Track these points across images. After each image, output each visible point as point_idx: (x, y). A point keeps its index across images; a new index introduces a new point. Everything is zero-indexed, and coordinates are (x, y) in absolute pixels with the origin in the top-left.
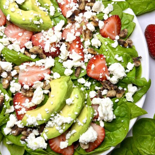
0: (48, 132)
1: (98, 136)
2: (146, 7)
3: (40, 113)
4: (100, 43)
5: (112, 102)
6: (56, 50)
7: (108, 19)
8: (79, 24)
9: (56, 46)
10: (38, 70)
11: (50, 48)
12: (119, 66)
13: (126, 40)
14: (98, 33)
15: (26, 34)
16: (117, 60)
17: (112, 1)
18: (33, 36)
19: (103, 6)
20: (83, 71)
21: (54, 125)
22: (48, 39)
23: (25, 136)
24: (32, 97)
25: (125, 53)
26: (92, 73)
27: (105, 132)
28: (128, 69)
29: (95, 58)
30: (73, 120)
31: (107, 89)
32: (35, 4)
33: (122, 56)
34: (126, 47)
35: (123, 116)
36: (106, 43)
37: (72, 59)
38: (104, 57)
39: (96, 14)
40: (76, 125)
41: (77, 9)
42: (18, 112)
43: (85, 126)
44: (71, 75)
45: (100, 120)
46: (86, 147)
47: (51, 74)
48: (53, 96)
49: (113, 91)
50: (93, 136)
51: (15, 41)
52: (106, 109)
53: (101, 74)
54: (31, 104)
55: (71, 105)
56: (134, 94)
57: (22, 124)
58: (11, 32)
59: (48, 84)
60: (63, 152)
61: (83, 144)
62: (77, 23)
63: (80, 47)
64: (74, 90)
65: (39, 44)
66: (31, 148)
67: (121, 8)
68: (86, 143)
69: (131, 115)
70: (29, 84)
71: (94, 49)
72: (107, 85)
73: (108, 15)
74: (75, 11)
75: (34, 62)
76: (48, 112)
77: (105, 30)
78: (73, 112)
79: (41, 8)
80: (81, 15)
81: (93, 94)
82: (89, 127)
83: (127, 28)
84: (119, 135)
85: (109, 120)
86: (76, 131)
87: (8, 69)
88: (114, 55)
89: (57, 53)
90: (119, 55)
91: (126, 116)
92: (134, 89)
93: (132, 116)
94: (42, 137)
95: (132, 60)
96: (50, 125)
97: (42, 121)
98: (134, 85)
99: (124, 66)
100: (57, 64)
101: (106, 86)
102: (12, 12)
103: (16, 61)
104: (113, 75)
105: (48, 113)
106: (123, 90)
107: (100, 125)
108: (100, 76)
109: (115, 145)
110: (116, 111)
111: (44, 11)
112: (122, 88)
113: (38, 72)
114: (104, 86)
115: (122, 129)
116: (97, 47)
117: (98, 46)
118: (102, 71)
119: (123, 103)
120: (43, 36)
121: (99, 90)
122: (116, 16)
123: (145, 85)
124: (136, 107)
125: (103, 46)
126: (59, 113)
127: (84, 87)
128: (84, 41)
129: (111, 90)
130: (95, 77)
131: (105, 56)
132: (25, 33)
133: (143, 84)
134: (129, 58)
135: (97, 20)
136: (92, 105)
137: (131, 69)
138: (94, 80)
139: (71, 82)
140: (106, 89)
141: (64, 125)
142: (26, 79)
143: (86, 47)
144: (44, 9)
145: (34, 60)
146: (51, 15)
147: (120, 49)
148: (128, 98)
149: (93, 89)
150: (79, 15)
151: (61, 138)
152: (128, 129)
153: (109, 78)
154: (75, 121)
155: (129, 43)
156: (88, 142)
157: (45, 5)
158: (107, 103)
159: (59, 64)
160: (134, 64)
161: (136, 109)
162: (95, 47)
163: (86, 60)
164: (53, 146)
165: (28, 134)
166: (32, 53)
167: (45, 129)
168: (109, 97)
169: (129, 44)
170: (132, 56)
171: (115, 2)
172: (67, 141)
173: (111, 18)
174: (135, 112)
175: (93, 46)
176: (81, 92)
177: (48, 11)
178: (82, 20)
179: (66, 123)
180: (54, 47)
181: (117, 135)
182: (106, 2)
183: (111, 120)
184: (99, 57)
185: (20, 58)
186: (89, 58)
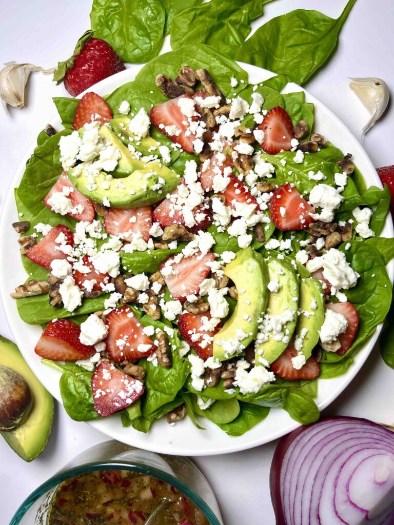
0: (263, 352)
1: (347, 319)
2: (311, 62)
3: (239, 328)
4: (272, 166)
5: (341, 252)
6: (205, 215)
7: (264, 120)
8: (221, 153)
9: (203, 209)
10: (193, 262)
11: (194, 217)
12: (325, 188)
13: (310, 140)
14: (259, 153)
15: (141, 214)
16: (315, 181)
17: (254, 85)
18: (155, 212)
19: (245, 103)
20: (267, 228)
21: (268, 336)
22: (183, 205)
23: (229, 379)
24: (209, 310)
25: (322, 163)
26: (286, 222)
27: (354, 308)
28: (340, 186)
29: (279, 197)
30: (296, 313)
31: (322, 236)
32: (133, 158)
33: (320, 170)
34: (317, 151)
35: (370, 266)
36: (283, 162)
37: (239, 217)
38: (292, 187)
39: (240, 122)
40: (301, 320)
41: (205, 130)
42: (200, 345)
43: (319, 313)
44: (252, 244)
45: (336, 293)
46: (337, 347)
47: (217, 259)
48: (243, 291)
49: (333, 234)
50: (341, 322)
51: (131, 234)
52: (339, 269)
53: (301, 217)
54: (215, 322)
55: (279, 290)
56: (370, 222)
57: (217, 360)
58: (117, 224)
59: (222, 277)
60: (303, 375)
61: (330, 342)
62: (218, 153)
63: (243, 190)
64: (269, 264)
65: (172, 220)
66: (251, 391)
67: (274, 89)
68: (335, 339)
69: (383, 258)
70: (192, 292)
71: (266, 181)
72: (319, 230)
73: (261, 113)
74: (204, 134)
75: (180, 253)
76: (250, 319)
77: (269, 142)
78: (288, 300)
79: (145, 159)
80: (216, 136)
81: (302, 256)
82: (325, 311)
83: (301, 118)
84: (380, 302)
85: (352, 284)
86: (308, 330)
87: (145, 286)
88: (305, 175)
89: (209, 220)
90: (313, 170)
91: (376, 264)
92: (366, 214)
93: (386, 259)
94: (258, 367)
95: (339, 168)
96: (264, 339)
97: (248, 337)
98: (362, 208)
99: (331, 184)
100: (218, 238)
101: (319, 232)
102: (107, 189)
103: (151, 266)
104: (322, 208)
105: (251, 321)
106: (348, 225)
107: (340, 301)
108: (300, 220)
109: (382, 320)
110: (355, 263)
111: (151, 161)
112: (345, 222)
113: (194, 267)
114: (314, 235)
115: (379, 289)
116: (271, 176)
117: (271, 173)
118: (300, 211)
119: (359, 244)
120: (173, 203)
121: (309, 244)
122: (275, 109)
123: (382, 198)
124: (384, 240)
125: (281, 169)
126: (266, 313)
127: (281, 251)
128: (244, 177)
129: (330, 233)
130: (294, 225)
131: (292, 185)
132: (138, 214)
133: (376, 197)
134: (332, 168)
135: (248, 131)
136: (312, 274)
137: (345, 184)
138: (292, 233)
139: (257, 254)
140: (320, 237)
141: (285, 327)
142: (183, 287)
143: (253, 186)
144: (151, 157)
145: (178, 251)
146: (166, 162)
147: (310, 160)
148: (363, 232)
149: (297, 249)
150: (213, 138)
151: (289, 354)
152: (390, 282)
153: (316, 217)
154: (299, 313)
155: (318, 142)
156: (337, 336)
157: (149, 150)
158: (335, 258)
159: (221, 235)
160: (345, 173)
161: (386, 244)
162: (266, 177)
163: (264, 207)
164: (282, 371)
165: (233, 373)
166: (169, 241)
167: (255, 350)
168: (332, 247)
169: (318, 144)
170: (333, 160)
171: (259, 85)
172: (300, 353)
173: (268, 116)
174: (387, 250)
175: (262, 178)
176: (282, 262)
177: (158, 158)
178: (224, 144)
179: (288, 322)
180: (199, 213)
181: (376, 303)
182: (243, 92)
183: (354, 283)
184: (284, 190)
185: (155, 258)
186: (266, 201)
